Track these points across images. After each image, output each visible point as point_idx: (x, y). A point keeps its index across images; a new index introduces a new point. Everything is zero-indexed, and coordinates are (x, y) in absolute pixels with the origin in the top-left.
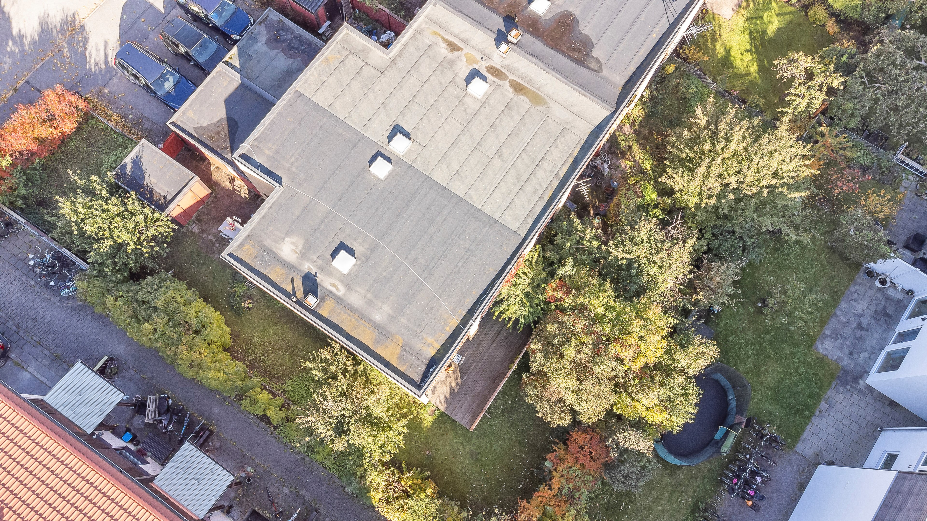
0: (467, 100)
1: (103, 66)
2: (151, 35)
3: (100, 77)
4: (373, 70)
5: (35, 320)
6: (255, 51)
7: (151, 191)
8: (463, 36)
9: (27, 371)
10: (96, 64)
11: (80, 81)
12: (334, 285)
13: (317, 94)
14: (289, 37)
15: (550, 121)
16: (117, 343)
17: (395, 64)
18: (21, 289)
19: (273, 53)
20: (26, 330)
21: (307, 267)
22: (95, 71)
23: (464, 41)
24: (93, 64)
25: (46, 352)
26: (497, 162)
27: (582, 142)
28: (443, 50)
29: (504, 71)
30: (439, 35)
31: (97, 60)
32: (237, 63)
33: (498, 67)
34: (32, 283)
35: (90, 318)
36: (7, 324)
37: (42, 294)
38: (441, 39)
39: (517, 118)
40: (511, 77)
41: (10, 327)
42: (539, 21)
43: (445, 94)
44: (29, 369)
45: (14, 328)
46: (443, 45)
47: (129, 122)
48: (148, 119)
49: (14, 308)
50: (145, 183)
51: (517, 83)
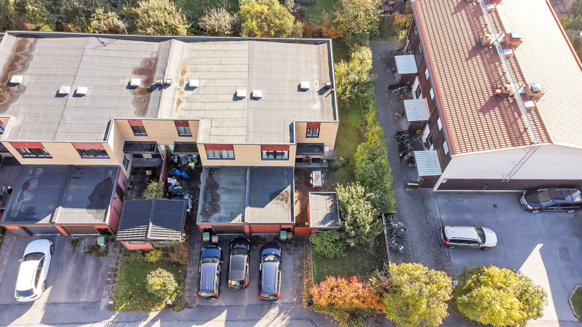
0: (202, 85)
1: (282, 314)
2: (246, 305)
3: (289, 311)
4: (213, 123)
5: (422, 233)
6: (226, 214)
7: (331, 207)
8: (171, 101)
9: (441, 218)
10: (284, 319)
11: (300, 319)
12: (316, 85)
13: (241, 135)
14: (207, 204)
15: (192, 56)
16: (399, 194)
17: (204, 117)
18: (416, 251)
19: (222, 205)
20: (428, 233)
21: (317, 96)
22: (288, 316)
23: (173, 100)
24: (284, 321)
25: (428, 217)
26: (223, 63)
27: (194, 43)
28: (183, 105)
29: (179, 80)
30: (176, 110)
31: (280, 321)
32: (240, 217)
33: (178, 83)
34: (409, 248)
35: (401, 212)
36: (433, 242)
37: (410, 240)
38: (178, 108)
39: (198, 66)
40: (180, 76)
41: (433, 240)
42: (144, 80)
43: (205, 93)
44: (439, 218)
45: (432, 238)
46: (181, 106)
47: (303, 273)
48: (294, 265)
49: (426, 246)
50: (330, 212)
51: (181, 73)
